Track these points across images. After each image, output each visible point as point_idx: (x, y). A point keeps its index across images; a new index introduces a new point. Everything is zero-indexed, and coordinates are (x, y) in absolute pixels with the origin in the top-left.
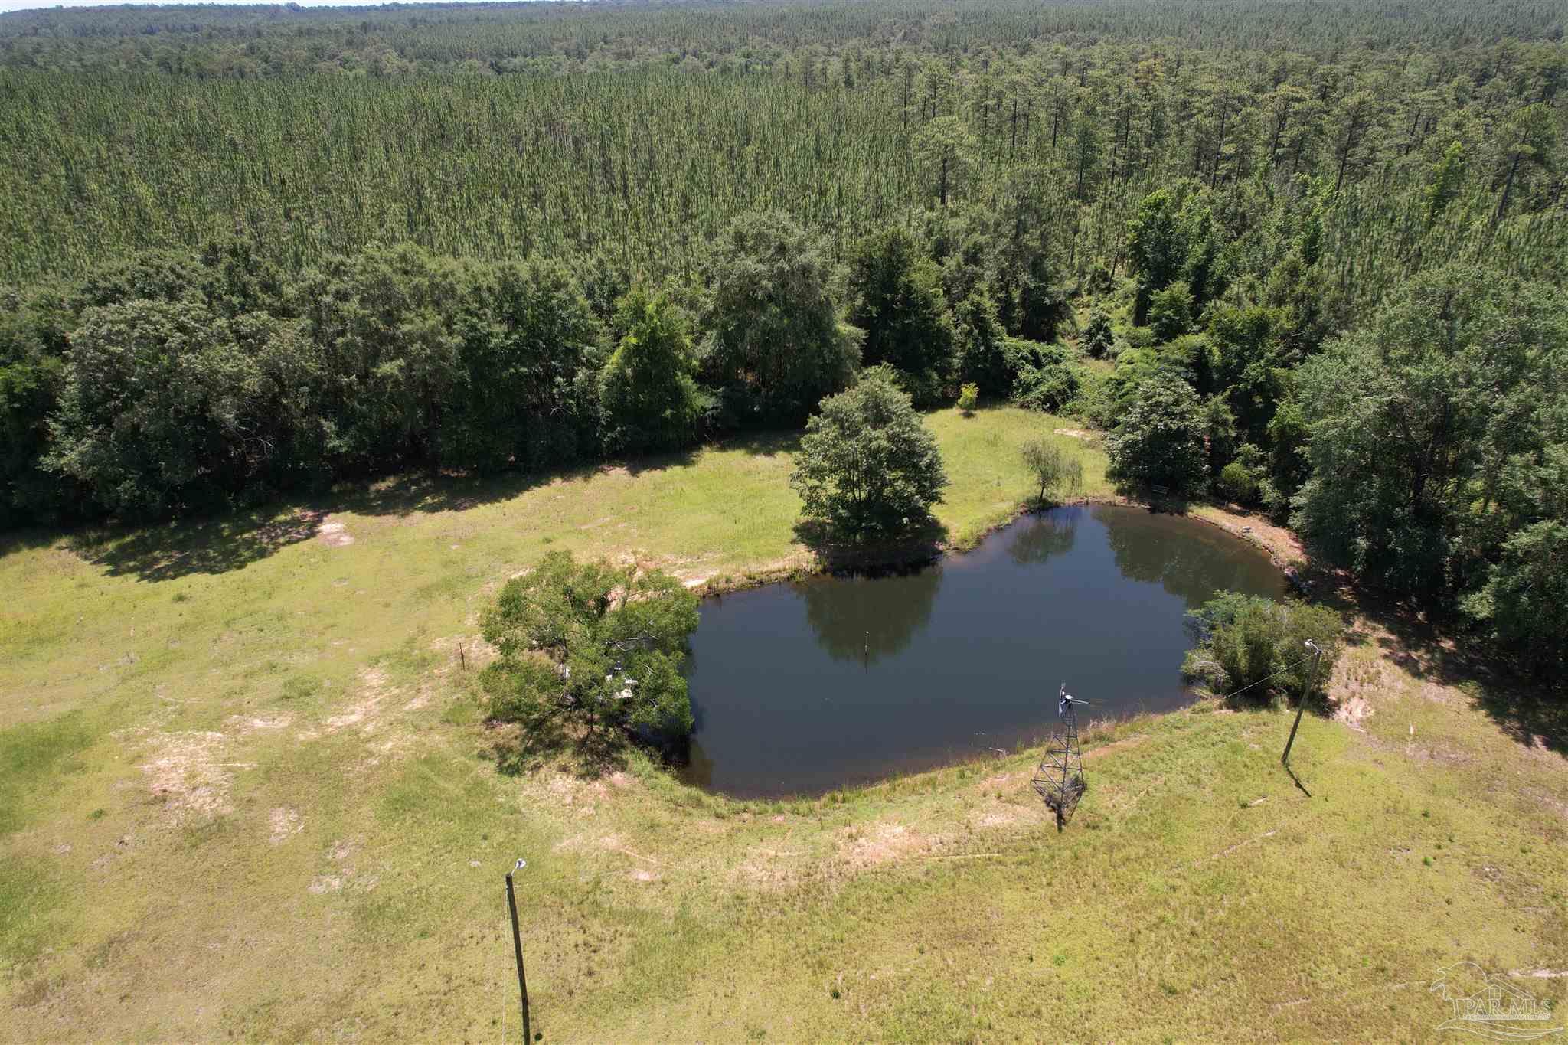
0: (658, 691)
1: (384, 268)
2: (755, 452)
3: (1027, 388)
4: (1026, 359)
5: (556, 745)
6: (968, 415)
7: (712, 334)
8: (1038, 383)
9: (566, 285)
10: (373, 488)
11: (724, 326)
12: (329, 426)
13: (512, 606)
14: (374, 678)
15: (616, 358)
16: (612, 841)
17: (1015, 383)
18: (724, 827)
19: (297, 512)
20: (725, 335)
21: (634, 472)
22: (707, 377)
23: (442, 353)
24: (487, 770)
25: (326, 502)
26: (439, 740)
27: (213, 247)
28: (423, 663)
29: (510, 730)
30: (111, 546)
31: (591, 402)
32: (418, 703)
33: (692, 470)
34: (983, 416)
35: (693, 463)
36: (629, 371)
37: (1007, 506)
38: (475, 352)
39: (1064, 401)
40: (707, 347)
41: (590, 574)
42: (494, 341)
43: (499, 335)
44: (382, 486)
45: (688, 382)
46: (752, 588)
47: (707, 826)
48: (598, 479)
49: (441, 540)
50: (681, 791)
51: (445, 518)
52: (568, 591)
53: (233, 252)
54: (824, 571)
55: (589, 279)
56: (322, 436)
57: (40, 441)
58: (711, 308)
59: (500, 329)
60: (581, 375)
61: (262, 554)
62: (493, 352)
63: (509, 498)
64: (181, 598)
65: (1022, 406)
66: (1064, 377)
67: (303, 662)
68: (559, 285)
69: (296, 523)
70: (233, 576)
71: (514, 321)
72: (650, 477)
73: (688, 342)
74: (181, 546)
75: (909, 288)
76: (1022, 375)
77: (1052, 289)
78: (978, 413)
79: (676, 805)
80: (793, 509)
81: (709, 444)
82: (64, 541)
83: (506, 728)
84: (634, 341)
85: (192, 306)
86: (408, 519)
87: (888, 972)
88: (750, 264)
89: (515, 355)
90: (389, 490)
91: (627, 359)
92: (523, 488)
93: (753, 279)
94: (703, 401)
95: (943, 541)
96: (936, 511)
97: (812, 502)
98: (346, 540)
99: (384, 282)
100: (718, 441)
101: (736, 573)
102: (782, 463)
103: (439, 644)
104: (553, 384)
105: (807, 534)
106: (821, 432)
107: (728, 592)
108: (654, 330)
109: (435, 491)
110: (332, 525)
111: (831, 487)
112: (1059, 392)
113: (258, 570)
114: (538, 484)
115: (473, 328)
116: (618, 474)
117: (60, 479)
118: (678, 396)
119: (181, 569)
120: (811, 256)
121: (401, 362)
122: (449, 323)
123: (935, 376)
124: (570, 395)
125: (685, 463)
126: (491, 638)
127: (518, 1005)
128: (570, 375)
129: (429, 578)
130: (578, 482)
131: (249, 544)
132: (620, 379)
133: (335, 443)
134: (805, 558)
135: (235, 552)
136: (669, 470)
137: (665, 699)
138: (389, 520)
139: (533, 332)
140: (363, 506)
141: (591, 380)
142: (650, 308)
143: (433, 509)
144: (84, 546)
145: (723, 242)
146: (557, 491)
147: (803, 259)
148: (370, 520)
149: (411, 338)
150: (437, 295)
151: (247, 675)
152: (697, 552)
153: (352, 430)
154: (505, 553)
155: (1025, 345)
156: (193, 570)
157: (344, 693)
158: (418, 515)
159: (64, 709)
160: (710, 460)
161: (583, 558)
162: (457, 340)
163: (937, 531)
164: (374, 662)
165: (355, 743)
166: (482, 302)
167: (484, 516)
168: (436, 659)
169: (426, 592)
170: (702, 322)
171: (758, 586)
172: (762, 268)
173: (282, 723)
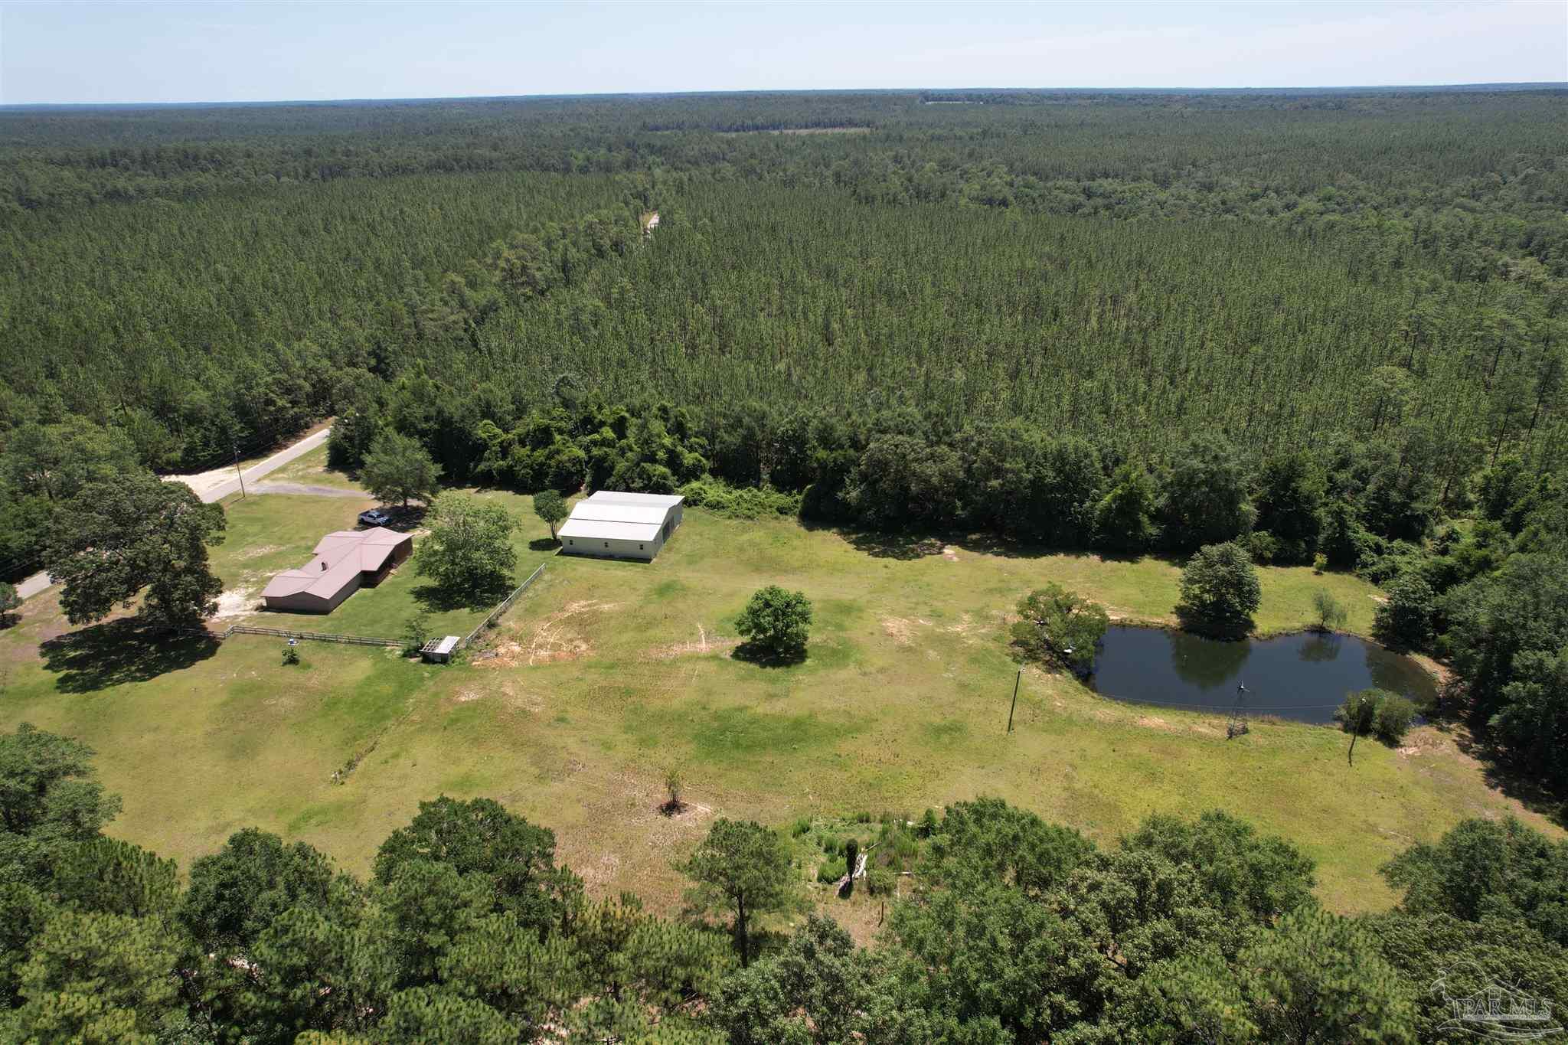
0: (1083, 648)
1: (1004, 435)
2: (1175, 565)
3: (1365, 565)
4: (1370, 548)
5: (1036, 659)
6: (1317, 573)
7: (1166, 495)
8: (1373, 564)
9: (1091, 456)
10: (969, 537)
11: (1173, 493)
12: (959, 504)
13: (1032, 602)
14: (966, 617)
15: (1108, 498)
16: (1050, 692)
17: (1358, 560)
18: (1093, 701)
19: (933, 540)
20: (1173, 500)
21: (1103, 560)
22: (1157, 517)
23: (1020, 480)
24: (1009, 659)
25: (947, 539)
26: (991, 645)
27: (930, 412)
28: (987, 618)
29: (1019, 649)
30: (854, 536)
31: (1090, 519)
32: (983, 631)
33: (1135, 566)
34: (1328, 576)
35: (1137, 562)
36: (1114, 506)
37: (1298, 625)
38: (1037, 483)
39: (1386, 579)
40: (1161, 501)
41: (1067, 596)
42: (1048, 480)
43: (1050, 476)
44: (974, 537)
45: (1145, 519)
46: (1142, 627)
47: (1088, 699)
48: (1084, 559)
49: (1000, 569)
50: (1080, 686)
51: (1002, 561)
52: (1056, 601)
53: (937, 415)
54: (1181, 629)
55: (1105, 451)
56: (955, 508)
57: (840, 484)
58: (1169, 480)
59: (1051, 474)
60: (1087, 504)
61: (918, 556)
62: (1046, 485)
63: (1036, 558)
64: (886, 567)
65: (1358, 576)
66: (1390, 564)
67: (938, 604)
68: (1087, 456)
69: (932, 545)
70: (906, 563)
71: (1059, 471)
72: (1110, 564)
73: (1151, 496)
74: (883, 544)
75: (1295, 491)
76: (1363, 557)
77: (1414, 505)
78: (1325, 573)
79: (1077, 689)
80: (1176, 598)
81: (1150, 554)
82: (835, 530)
83: (1017, 648)
84: (1120, 492)
85: (919, 441)
86: (984, 557)
87: (1136, 751)
88: (1195, 463)
89: (1054, 488)
90: (977, 540)
91: (1114, 501)
92: (1044, 555)
93: (1195, 471)
94: (1152, 530)
95: (1251, 632)
96: (1254, 617)
97: (1186, 597)
98: (955, 559)
99: (1003, 443)
100: (1156, 553)
101: (1137, 619)
102: (1177, 572)
103: (994, 612)
104: (1072, 506)
105: (1180, 611)
106: (1197, 561)
107: (1130, 626)
108: (1132, 488)
109: (999, 546)
110: (949, 551)
111: (1196, 589)
112: (1382, 572)
113: (916, 563)
114: (1051, 554)
115: (1039, 472)
116: (1095, 559)
117: (845, 504)
118: (1138, 525)
119: (884, 554)
120: (1233, 465)
121: (1000, 481)
122: (1028, 467)
123: (1303, 545)
124: (1079, 513)
125: (1132, 561)
126: (1020, 612)
127: (1008, 721)
128: (1082, 503)
129: (991, 585)
130: (1072, 559)
131: (913, 550)
132: (1109, 509)
133: (960, 512)
134: (1174, 621)
135: (906, 553)
136: (1123, 563)
137: (1084, 652)
138: (975, 555)
139: (1068, 477)
140: (964, 544)
141: (1092, 507)
142: (1134, 476)
143: (998, 554)
144: (842, 533)
145: (1186, 446)
146: (1060, 559)
147: (1226, 466)
148: (967, 552)
149: (1007, 471)
150: (1026, 452)
151: (917, 604)
152: (1123, 604)
153: (969, 508)
154: (1028, 583)
155: (1372, 538)
156: (888, 556)
157: (955, 620)
158: (990, 555)
159: (851, 597)
160: (1148, 563)
161: (1066, 589)
162: (1030, 476)
163: (1250, 625)
164: (967, 612)
165: (958, 638)
166: (1045, 458)
167: (1022, 564)
168: (994, 618)
169: (991, 591)
170: (1162, 487)
171: (1145, 627)
172: (1202, 466)
173: (930, 624)
